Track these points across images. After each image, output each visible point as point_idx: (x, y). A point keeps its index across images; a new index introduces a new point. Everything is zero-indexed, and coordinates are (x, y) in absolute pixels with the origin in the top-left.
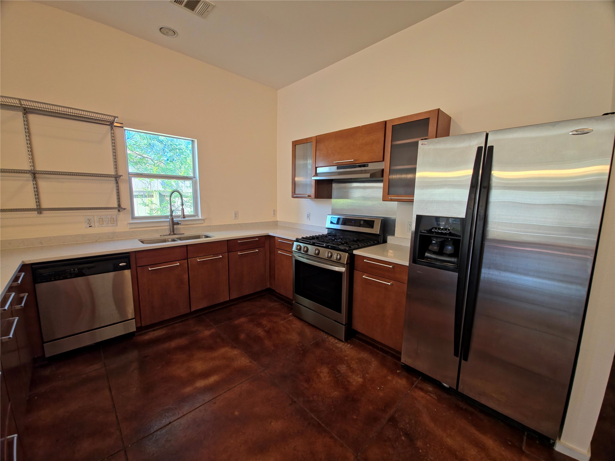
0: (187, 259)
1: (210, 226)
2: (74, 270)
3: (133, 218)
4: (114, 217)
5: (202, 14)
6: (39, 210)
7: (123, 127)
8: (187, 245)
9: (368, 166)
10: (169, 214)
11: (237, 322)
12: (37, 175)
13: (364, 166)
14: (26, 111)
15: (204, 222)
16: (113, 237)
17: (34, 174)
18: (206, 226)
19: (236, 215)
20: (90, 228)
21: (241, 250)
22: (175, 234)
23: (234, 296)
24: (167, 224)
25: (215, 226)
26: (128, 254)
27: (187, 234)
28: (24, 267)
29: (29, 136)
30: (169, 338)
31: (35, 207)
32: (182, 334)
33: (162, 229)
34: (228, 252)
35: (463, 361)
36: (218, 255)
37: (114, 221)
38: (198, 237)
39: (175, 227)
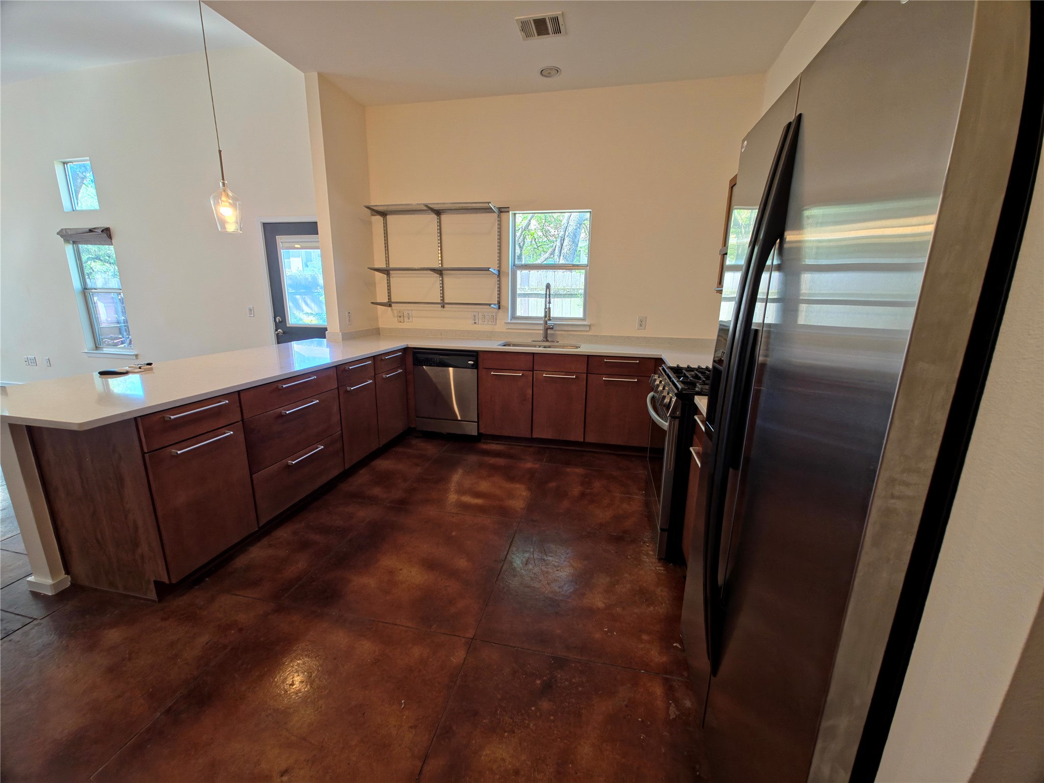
0: (533, 371)
1: (597, 336)
2: (437, 360)
3: (514, 317)
4: (494, 314)
5: (558, 31)
6: (443, 304)
7: (509, 212)
10: (542, 315)
11: (569, 470)
12: (444, 272)
14: (438, 213)
15: (590, 329)
16: (490, 336)
17: (440, 272)
18: (591, 335)
19: (642, 323)
20: (475, 325)
21: (609, 375)
22: (547, 341)
24: (542, 327)
25: (604, 336)
26: (475, 353)
27: (561, 342)
28: (406, 350)
29: (441, 236)
31: (440, 301)
33: (537, 333)
34: (587, 373)
36: (572, 373)
37: (494, 319)
39: (549, 332)
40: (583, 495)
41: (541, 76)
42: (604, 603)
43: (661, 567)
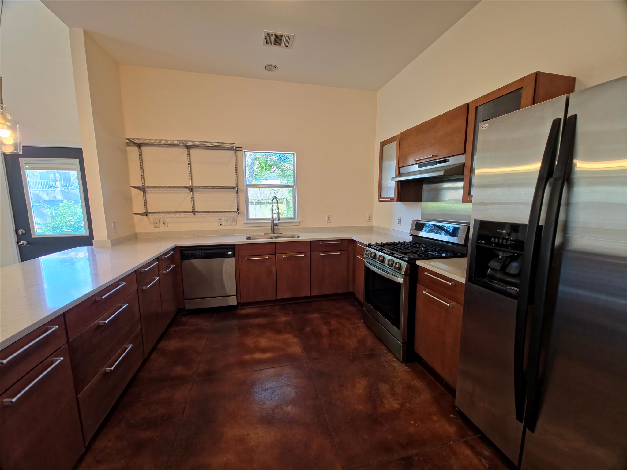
0: (275, 254)
1: (305, 228)
2: (202, 254)
3: (248, 219)
4: (235, 218)
5: (287, 45)
6: (194, 212)
7: (242, 150)
8: (275, 243)
9: (448, 162)
10: (270, 217)
11: (310, 316)
12: (194, 190)
13: (445, 161)
14: (188, 147)
15: (300, 224)
16: (233, 233)
17: (191, 189)
18: (301, 228)
19: (329, 219)
20: (221, 226)
21: (323, 252)
22: (274, 233)
23: (315, 293)
24: (270, 225)
25: (309, 228)
26: (234, 246)
27: (284, 234)
28: (175, 249)
29: (190, 164)
30: (256, 316)
31: (192, 211)
32: (265, 315)
33: (266, 229)
34: (311, 252)
35: (527, 430)
36: (301, 253)
37: (234, 221)
38: (293, 237)
39: (275, 227)
40: (331, 331)
41: (265, 69)
42: (398, 404)
43: (405, 367)
